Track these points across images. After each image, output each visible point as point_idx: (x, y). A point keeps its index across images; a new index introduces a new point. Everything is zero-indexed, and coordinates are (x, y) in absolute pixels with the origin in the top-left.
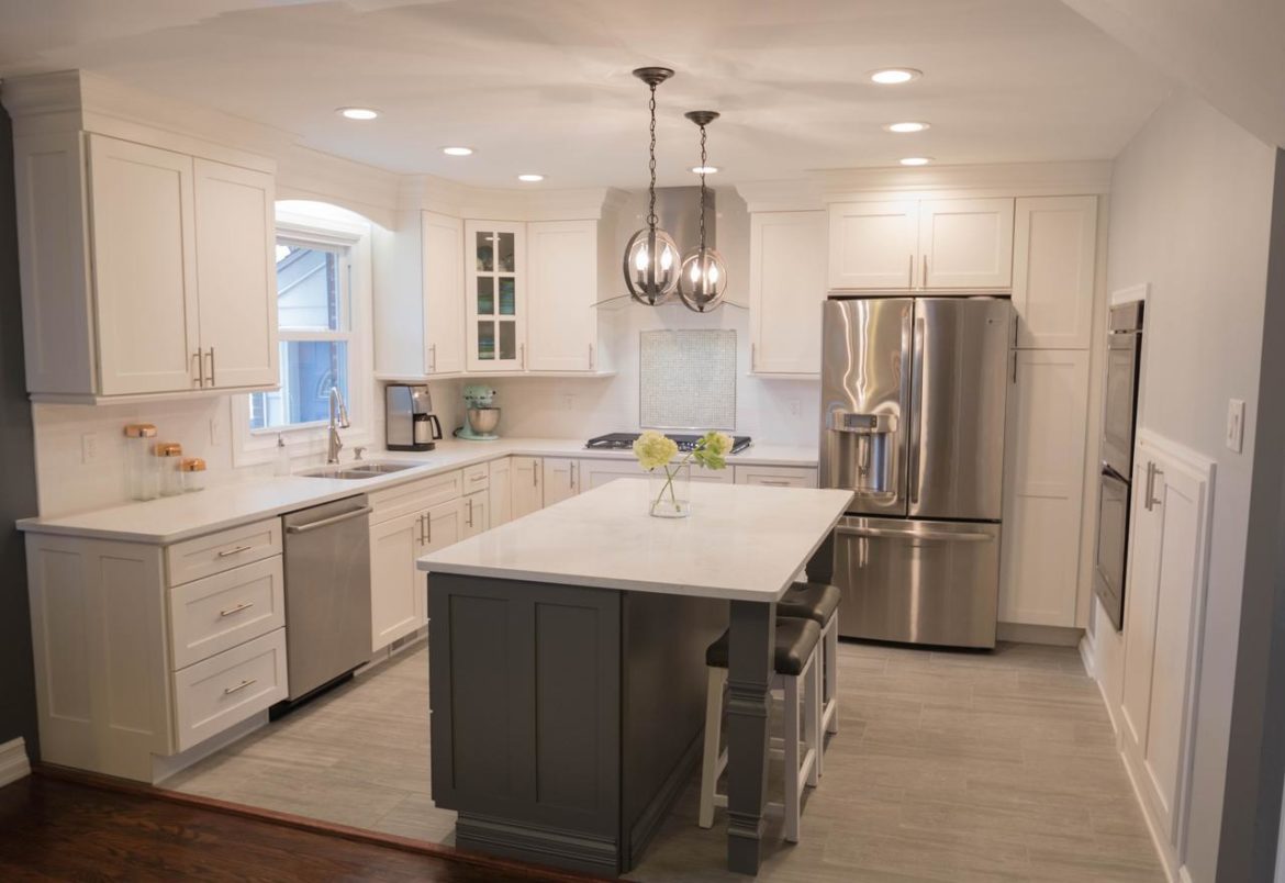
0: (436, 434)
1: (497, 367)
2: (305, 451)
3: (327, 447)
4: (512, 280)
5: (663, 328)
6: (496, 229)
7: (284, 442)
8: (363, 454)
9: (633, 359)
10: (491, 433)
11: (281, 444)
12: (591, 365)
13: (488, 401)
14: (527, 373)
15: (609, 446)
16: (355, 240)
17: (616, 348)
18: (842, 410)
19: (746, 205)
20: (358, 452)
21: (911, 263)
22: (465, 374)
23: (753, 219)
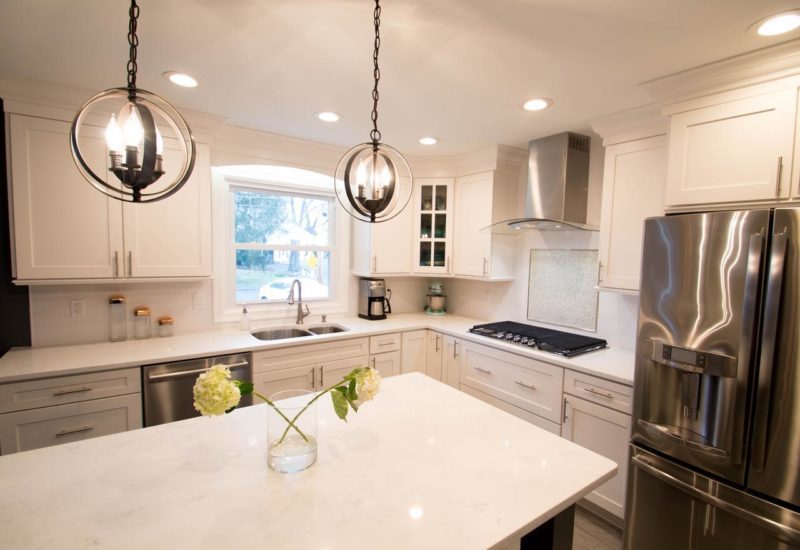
0: (387, 310)
1: (432, 270)
2: (283, 315)
3: (296, 314)
4: (444, 216)
5: (545, 247)
6: (434, 183)
7: (247, 310)
8: (327, 319)
9: (525, 270)
10: (439, 311)
11: (245, 311)
12: (484, 273)
13: (438, 292)
14: (452, 276)
18: (663, 341)
19: (601, 140)
20: (324, 318)
21: (781, 167)
22: (412, 274)
23: (607, 151)
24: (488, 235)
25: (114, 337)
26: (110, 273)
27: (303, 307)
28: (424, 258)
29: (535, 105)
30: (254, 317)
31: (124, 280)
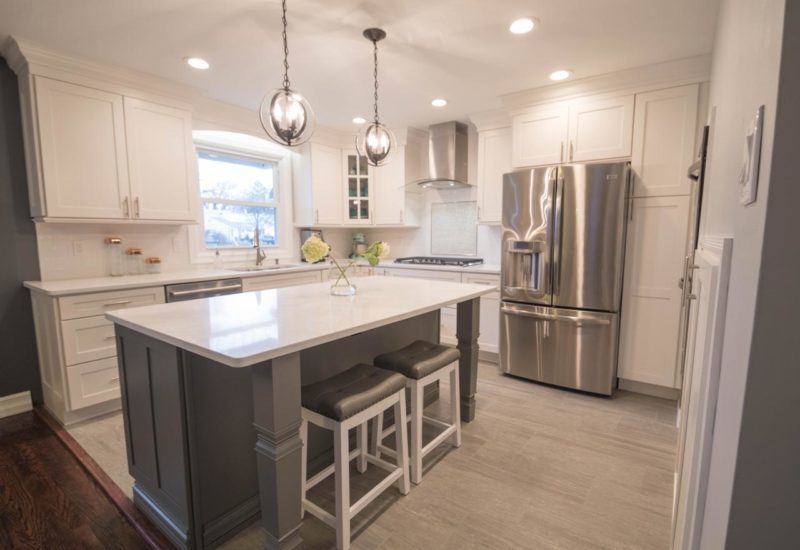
1: (359, 222)
2: (244, 258)
3: (255, 258)
4: (367, 180)
5: (442, 202)
6: (357, 154)
9: (429, 219)
10: (361, 255)
11: (217, 253)
12: (402, 221)
13: (362, 240)
14: (374, 226)
15: (413, 262)
16: (281, 158)
17: (419, 213)
18: (513, 239)
19: (476, 128)
20: (277, 260)
21: (562, 147)
22: (343, 226)
23: (480, 135)
24: (403, 193)
25: (114, 273)
26: (121, 216)
27: (261, 253)
28: (353, 213)
29: (439, 103)
30: (224, 260)
31: (131, 221)
